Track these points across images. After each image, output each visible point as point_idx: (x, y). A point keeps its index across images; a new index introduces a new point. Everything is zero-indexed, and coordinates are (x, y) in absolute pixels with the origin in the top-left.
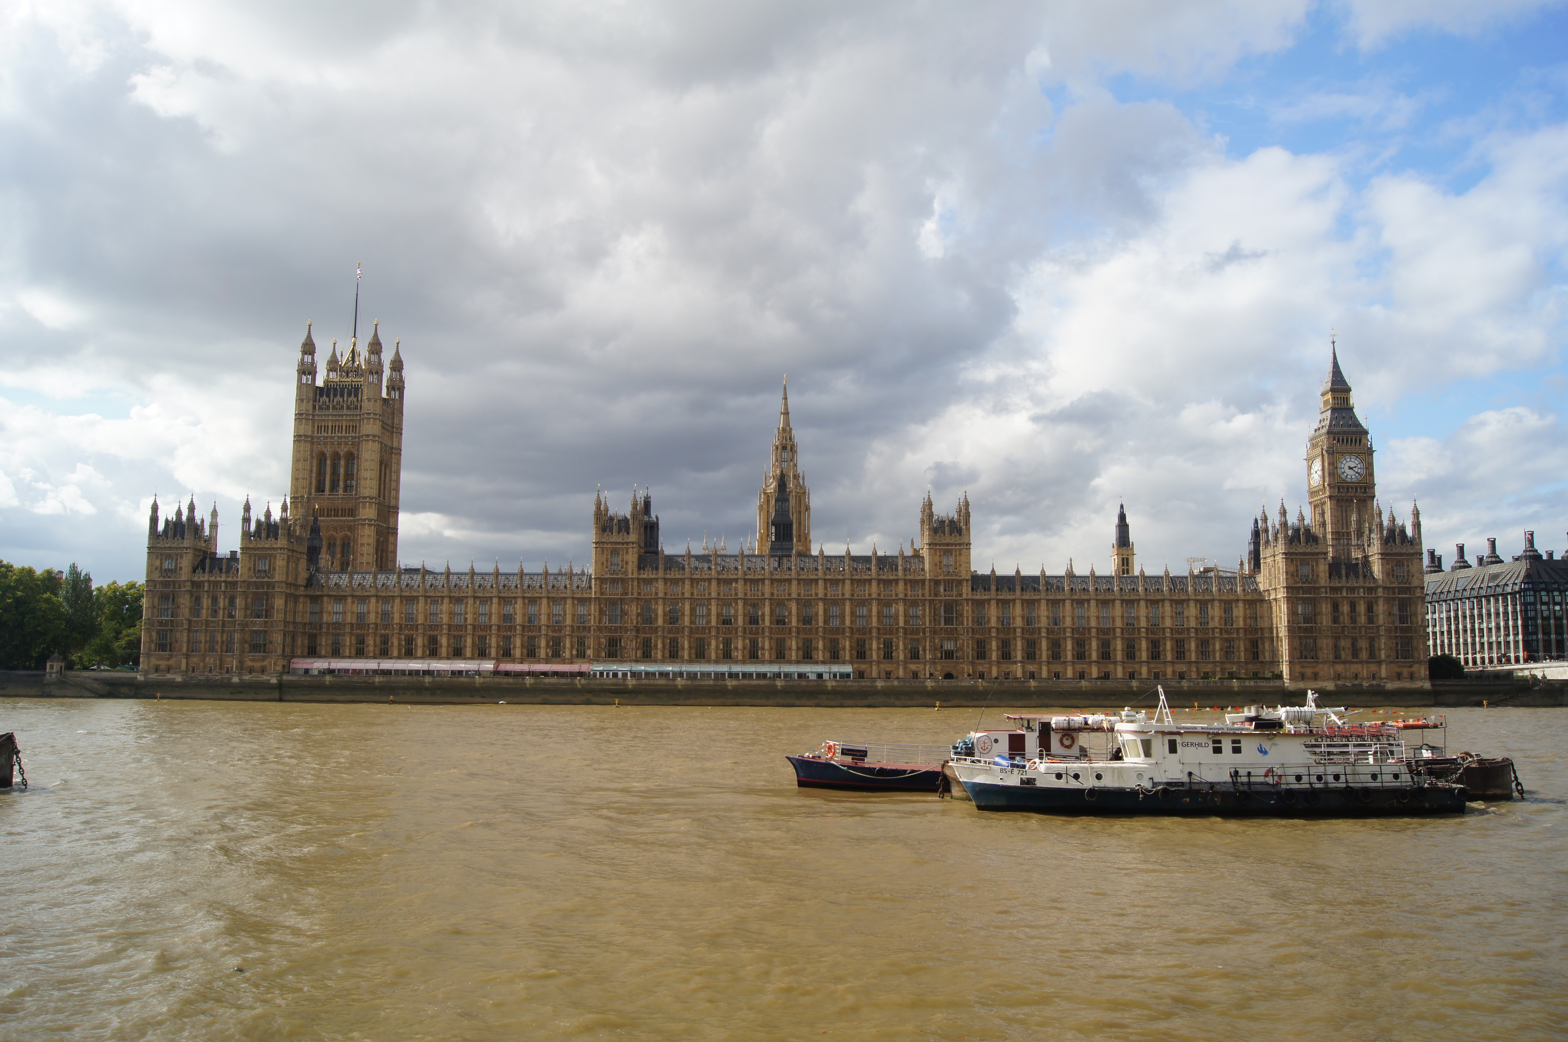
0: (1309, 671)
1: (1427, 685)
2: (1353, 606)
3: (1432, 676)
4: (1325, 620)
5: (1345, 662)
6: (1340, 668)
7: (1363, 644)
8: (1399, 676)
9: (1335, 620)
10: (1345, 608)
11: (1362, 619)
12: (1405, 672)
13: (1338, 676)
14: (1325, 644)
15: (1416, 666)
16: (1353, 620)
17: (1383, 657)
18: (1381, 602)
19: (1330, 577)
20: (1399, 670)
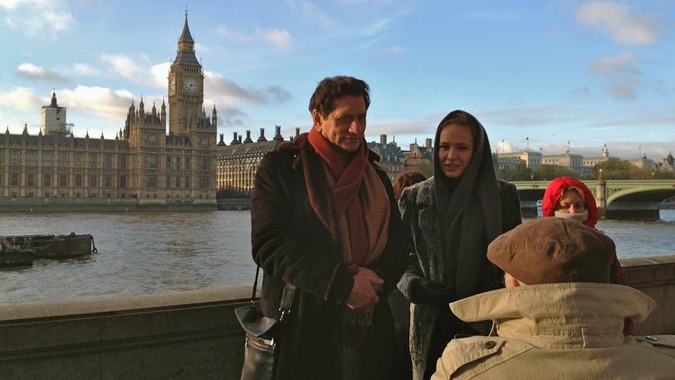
0: (152, 194)
1: (215, 201)
2: (178, 159)
3: (218, 197)
4: (163, 166)
5: (172, 189)
6: (169, 192)
7: (183, 179)
8: (201, 197)
9: (168, 166)
10: (174, 160)
11: (183, 167)
12: (204, 195)
13: (168, 196)
14: (162, 179)
15: (210, 192)
16: (178, 166)
17: (193, 187)
18: (193, 158)
19: (167, 143)
20: (201, 194)
